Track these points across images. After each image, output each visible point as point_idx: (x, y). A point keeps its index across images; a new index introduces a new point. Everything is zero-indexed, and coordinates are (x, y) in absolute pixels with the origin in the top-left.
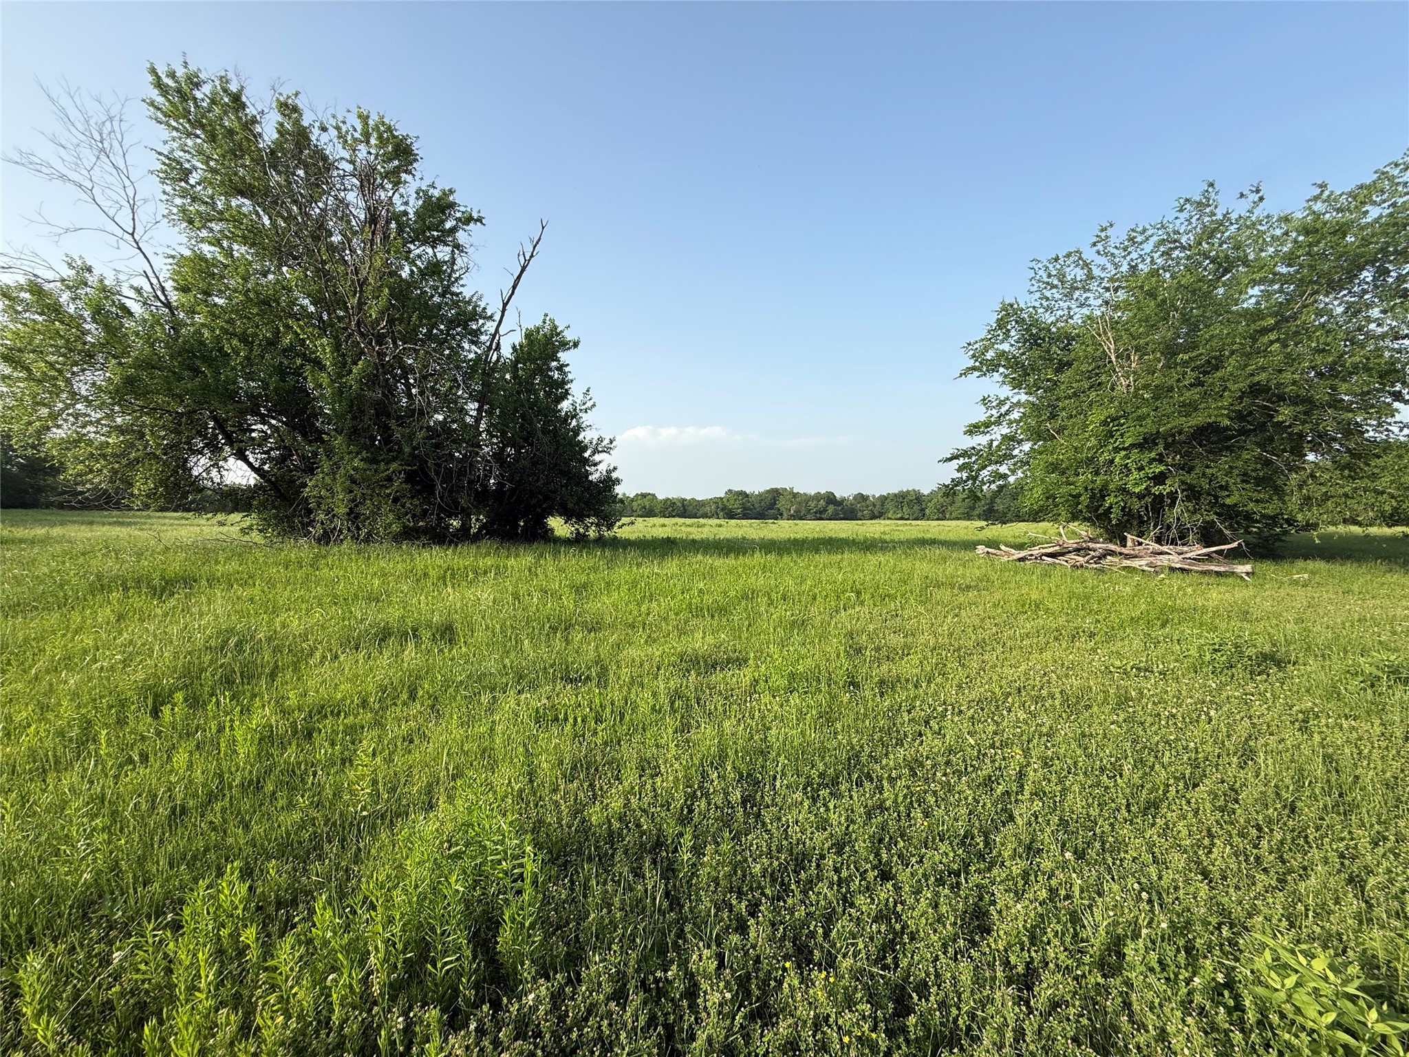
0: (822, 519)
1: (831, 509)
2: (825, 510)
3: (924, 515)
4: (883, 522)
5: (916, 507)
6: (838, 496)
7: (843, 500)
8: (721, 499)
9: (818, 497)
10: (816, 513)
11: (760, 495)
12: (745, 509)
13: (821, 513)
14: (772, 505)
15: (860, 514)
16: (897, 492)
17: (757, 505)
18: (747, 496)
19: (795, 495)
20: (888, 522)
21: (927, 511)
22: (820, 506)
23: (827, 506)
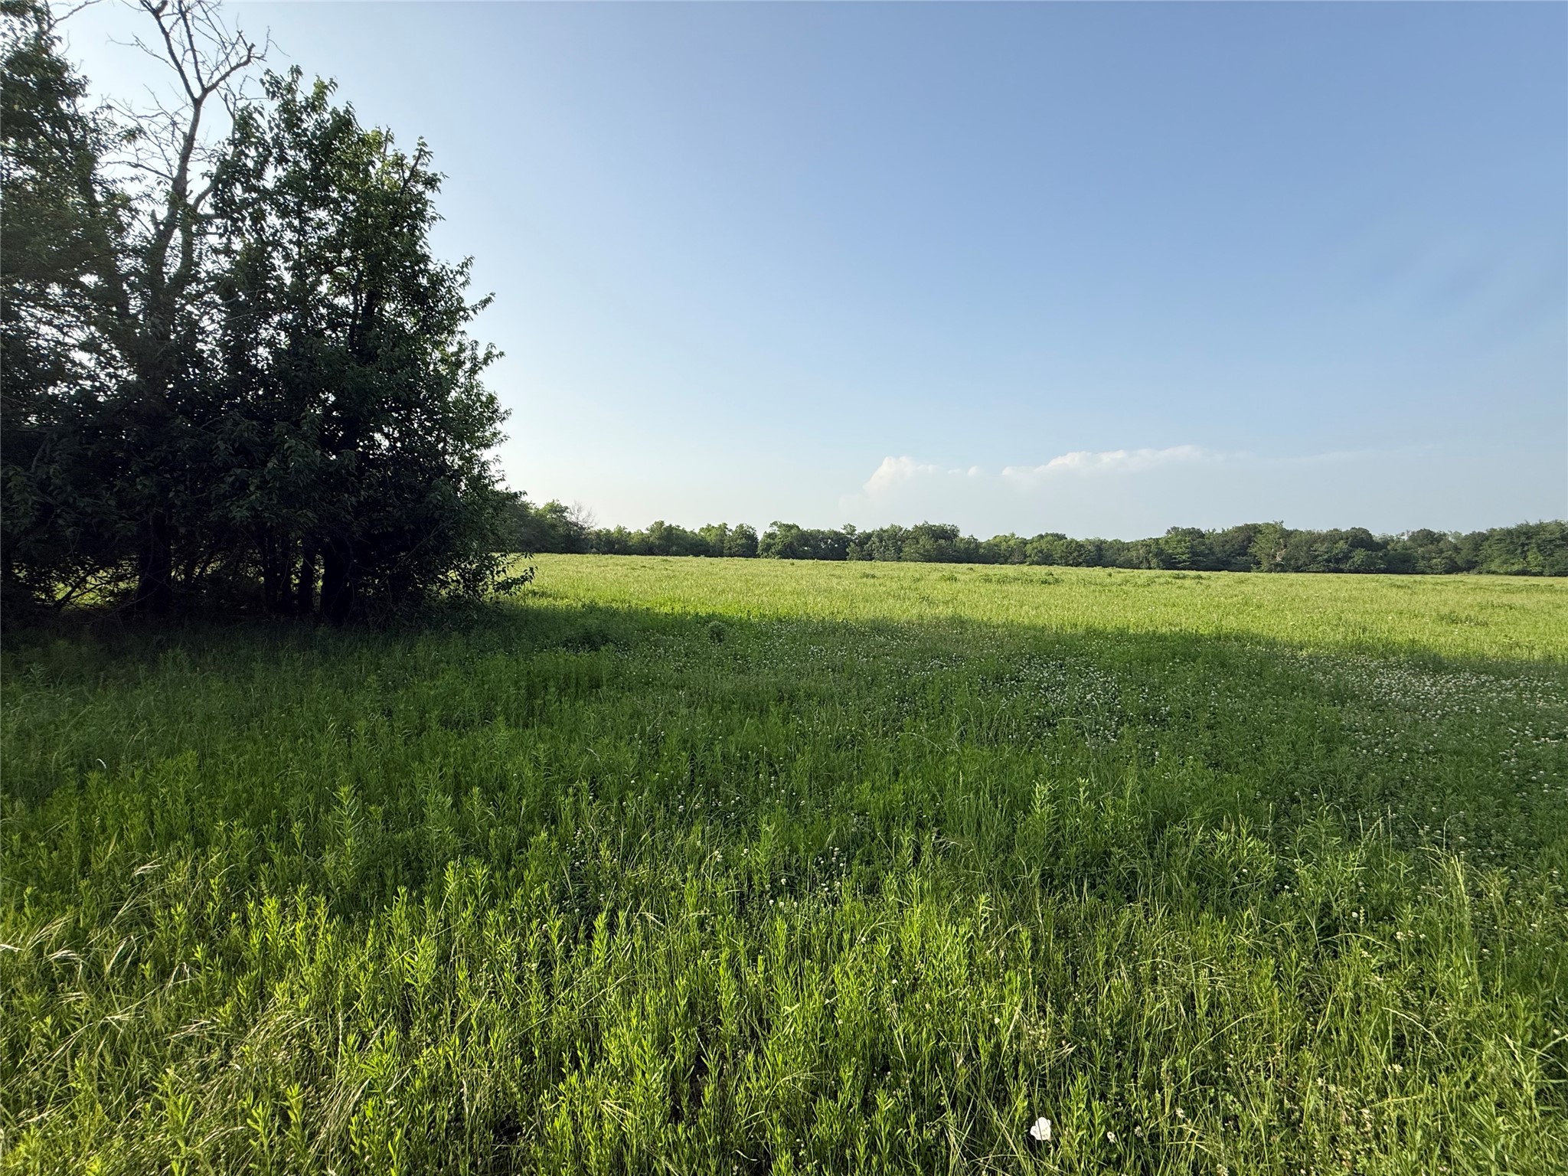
0: (1342, 571)
1: (1359, 556)
2: (1347, 557)
7: (1384, 544)
8: (1158, 540)
9: (1334, 537)
10: (1328, 561)
11: (1225, 534)
12: (1194, 554)
13: (1338, 561)
14: (1243, 551)
15: (1422, 564)
16: (1512, 525)
17: (1217, 549)
18: (1202, 536)
19: (1287, 535)
22: (1335, 551)
23: (1351, 552)
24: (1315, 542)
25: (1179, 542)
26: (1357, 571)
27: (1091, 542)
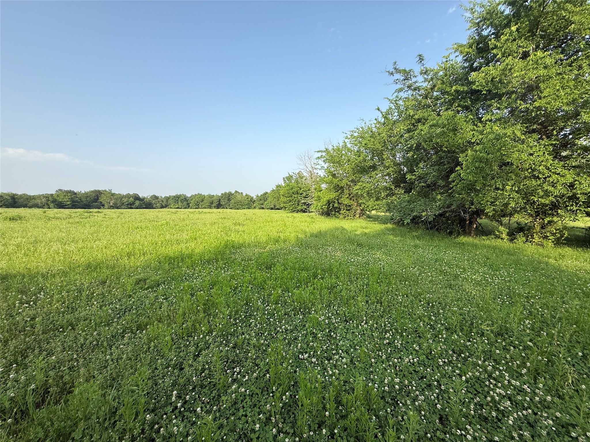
0: (132, 208)
1: (137, 203)
2: (134, 203)
3: (189, 206)
4: (168, 210)
5: (185, 203)
6: (141, 196)
8: (52, 195)
9: (128, 196)
10: (128, 205)
11: (86, 193)
12: (73, 202)
13: (131, 205)
14: (96, 200)
15: (154, 206)
16: (175, 195)
17: (83, 200)
18: (75, 194)
19: (113, 195)
20: (171, 210)
21: (191, 205)
22: (130, 201)
23: (135, 201)
24: (123, 198)
25: (65, 196)
26: (137, 208)
27: (8, 195)
